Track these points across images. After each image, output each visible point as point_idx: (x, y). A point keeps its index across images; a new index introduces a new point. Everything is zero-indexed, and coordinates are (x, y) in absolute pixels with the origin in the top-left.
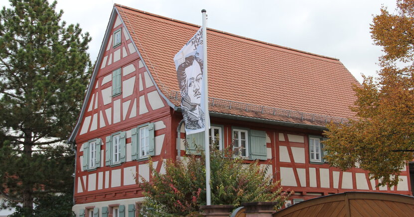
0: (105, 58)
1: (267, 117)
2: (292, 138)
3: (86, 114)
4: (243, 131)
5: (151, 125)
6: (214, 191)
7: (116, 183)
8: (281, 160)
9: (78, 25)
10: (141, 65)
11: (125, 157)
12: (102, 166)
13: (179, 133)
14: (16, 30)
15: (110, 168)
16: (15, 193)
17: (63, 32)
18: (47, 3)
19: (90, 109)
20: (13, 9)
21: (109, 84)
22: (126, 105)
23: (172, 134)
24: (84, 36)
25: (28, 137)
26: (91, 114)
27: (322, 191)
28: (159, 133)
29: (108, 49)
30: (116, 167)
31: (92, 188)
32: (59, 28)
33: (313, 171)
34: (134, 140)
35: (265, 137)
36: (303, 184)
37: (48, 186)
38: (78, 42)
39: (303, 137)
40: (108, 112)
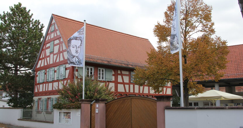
0: (48, 36)
1: (113, 64)
2: (123, 72)
3: (40, 59)
4: (103, 69)
5: (64, 66)
6: (86, 94)
7: (50, 89)
8: (119, 81)
9: (39, 20)
10: (62, 40)
11: (54, 78)
12: (45, 81)
13: (75, 69)
14: (11, 22)
15: (48, 82)
16: (11, 91)
17: (32, 23)
18: (26, 11)
19: (41, 57)
20: (11, 13)
21: (49, 47)
22: (55, 56)
23: (72, 70)
24: (41, 25)
25: (16, 67)
26: (41, 59)
27: (135, 94)
28: (67, 69)
29: (49, 32)
30: (50, 82)
31: (41, 90)
32: (31, 21)
33: (132, 86)
34: (58, 71)
35: (112, 72)
36: (127, 91)
37: (24, 89)
38: (39, 28)
39: (128, 72)
40: (48, 59)
